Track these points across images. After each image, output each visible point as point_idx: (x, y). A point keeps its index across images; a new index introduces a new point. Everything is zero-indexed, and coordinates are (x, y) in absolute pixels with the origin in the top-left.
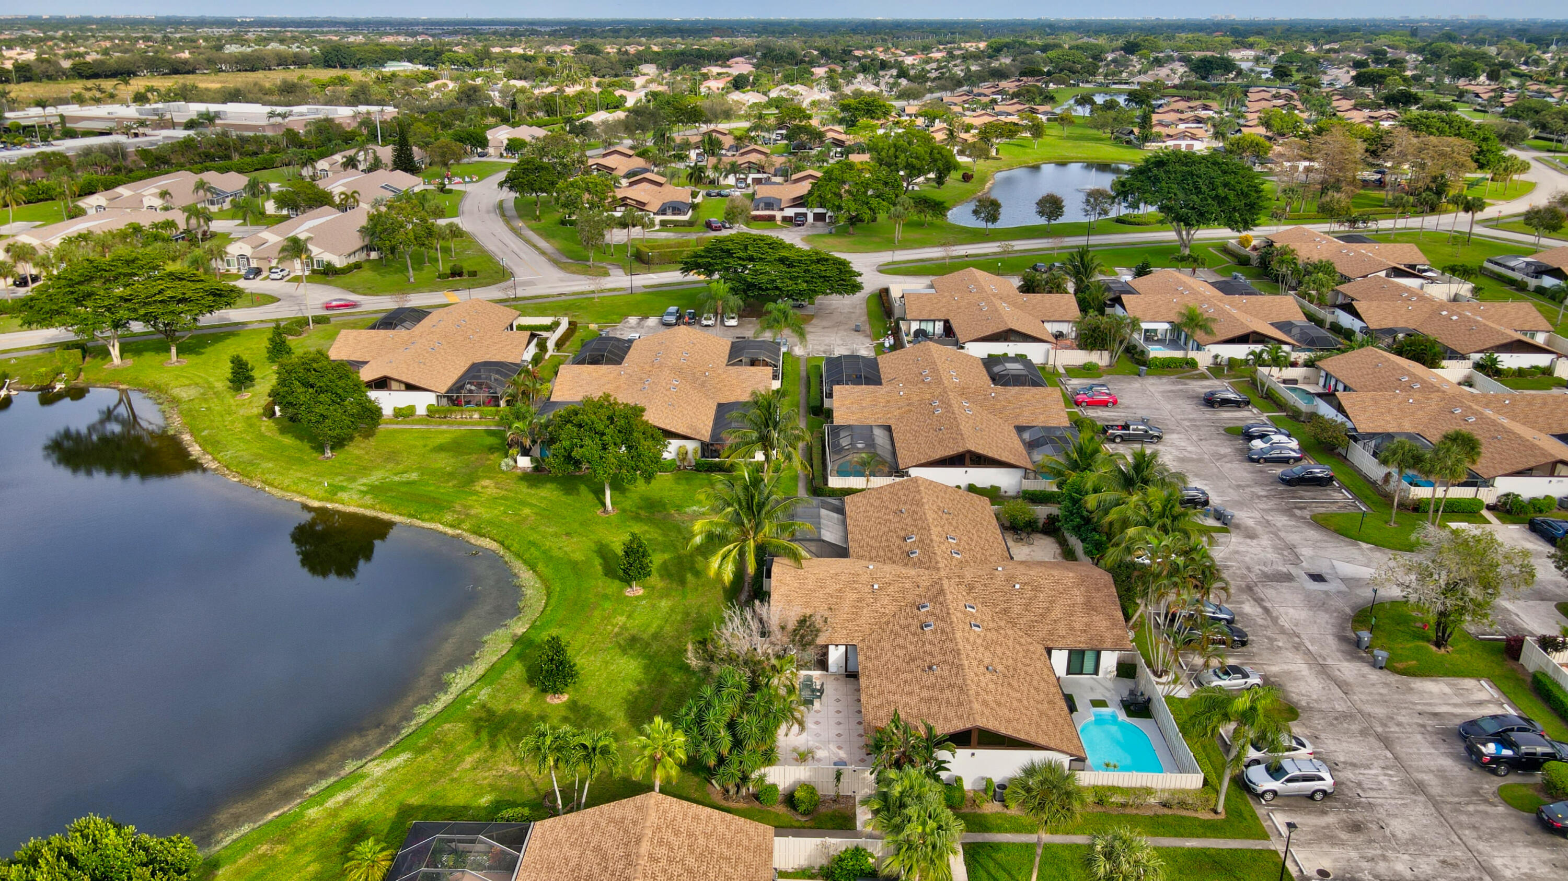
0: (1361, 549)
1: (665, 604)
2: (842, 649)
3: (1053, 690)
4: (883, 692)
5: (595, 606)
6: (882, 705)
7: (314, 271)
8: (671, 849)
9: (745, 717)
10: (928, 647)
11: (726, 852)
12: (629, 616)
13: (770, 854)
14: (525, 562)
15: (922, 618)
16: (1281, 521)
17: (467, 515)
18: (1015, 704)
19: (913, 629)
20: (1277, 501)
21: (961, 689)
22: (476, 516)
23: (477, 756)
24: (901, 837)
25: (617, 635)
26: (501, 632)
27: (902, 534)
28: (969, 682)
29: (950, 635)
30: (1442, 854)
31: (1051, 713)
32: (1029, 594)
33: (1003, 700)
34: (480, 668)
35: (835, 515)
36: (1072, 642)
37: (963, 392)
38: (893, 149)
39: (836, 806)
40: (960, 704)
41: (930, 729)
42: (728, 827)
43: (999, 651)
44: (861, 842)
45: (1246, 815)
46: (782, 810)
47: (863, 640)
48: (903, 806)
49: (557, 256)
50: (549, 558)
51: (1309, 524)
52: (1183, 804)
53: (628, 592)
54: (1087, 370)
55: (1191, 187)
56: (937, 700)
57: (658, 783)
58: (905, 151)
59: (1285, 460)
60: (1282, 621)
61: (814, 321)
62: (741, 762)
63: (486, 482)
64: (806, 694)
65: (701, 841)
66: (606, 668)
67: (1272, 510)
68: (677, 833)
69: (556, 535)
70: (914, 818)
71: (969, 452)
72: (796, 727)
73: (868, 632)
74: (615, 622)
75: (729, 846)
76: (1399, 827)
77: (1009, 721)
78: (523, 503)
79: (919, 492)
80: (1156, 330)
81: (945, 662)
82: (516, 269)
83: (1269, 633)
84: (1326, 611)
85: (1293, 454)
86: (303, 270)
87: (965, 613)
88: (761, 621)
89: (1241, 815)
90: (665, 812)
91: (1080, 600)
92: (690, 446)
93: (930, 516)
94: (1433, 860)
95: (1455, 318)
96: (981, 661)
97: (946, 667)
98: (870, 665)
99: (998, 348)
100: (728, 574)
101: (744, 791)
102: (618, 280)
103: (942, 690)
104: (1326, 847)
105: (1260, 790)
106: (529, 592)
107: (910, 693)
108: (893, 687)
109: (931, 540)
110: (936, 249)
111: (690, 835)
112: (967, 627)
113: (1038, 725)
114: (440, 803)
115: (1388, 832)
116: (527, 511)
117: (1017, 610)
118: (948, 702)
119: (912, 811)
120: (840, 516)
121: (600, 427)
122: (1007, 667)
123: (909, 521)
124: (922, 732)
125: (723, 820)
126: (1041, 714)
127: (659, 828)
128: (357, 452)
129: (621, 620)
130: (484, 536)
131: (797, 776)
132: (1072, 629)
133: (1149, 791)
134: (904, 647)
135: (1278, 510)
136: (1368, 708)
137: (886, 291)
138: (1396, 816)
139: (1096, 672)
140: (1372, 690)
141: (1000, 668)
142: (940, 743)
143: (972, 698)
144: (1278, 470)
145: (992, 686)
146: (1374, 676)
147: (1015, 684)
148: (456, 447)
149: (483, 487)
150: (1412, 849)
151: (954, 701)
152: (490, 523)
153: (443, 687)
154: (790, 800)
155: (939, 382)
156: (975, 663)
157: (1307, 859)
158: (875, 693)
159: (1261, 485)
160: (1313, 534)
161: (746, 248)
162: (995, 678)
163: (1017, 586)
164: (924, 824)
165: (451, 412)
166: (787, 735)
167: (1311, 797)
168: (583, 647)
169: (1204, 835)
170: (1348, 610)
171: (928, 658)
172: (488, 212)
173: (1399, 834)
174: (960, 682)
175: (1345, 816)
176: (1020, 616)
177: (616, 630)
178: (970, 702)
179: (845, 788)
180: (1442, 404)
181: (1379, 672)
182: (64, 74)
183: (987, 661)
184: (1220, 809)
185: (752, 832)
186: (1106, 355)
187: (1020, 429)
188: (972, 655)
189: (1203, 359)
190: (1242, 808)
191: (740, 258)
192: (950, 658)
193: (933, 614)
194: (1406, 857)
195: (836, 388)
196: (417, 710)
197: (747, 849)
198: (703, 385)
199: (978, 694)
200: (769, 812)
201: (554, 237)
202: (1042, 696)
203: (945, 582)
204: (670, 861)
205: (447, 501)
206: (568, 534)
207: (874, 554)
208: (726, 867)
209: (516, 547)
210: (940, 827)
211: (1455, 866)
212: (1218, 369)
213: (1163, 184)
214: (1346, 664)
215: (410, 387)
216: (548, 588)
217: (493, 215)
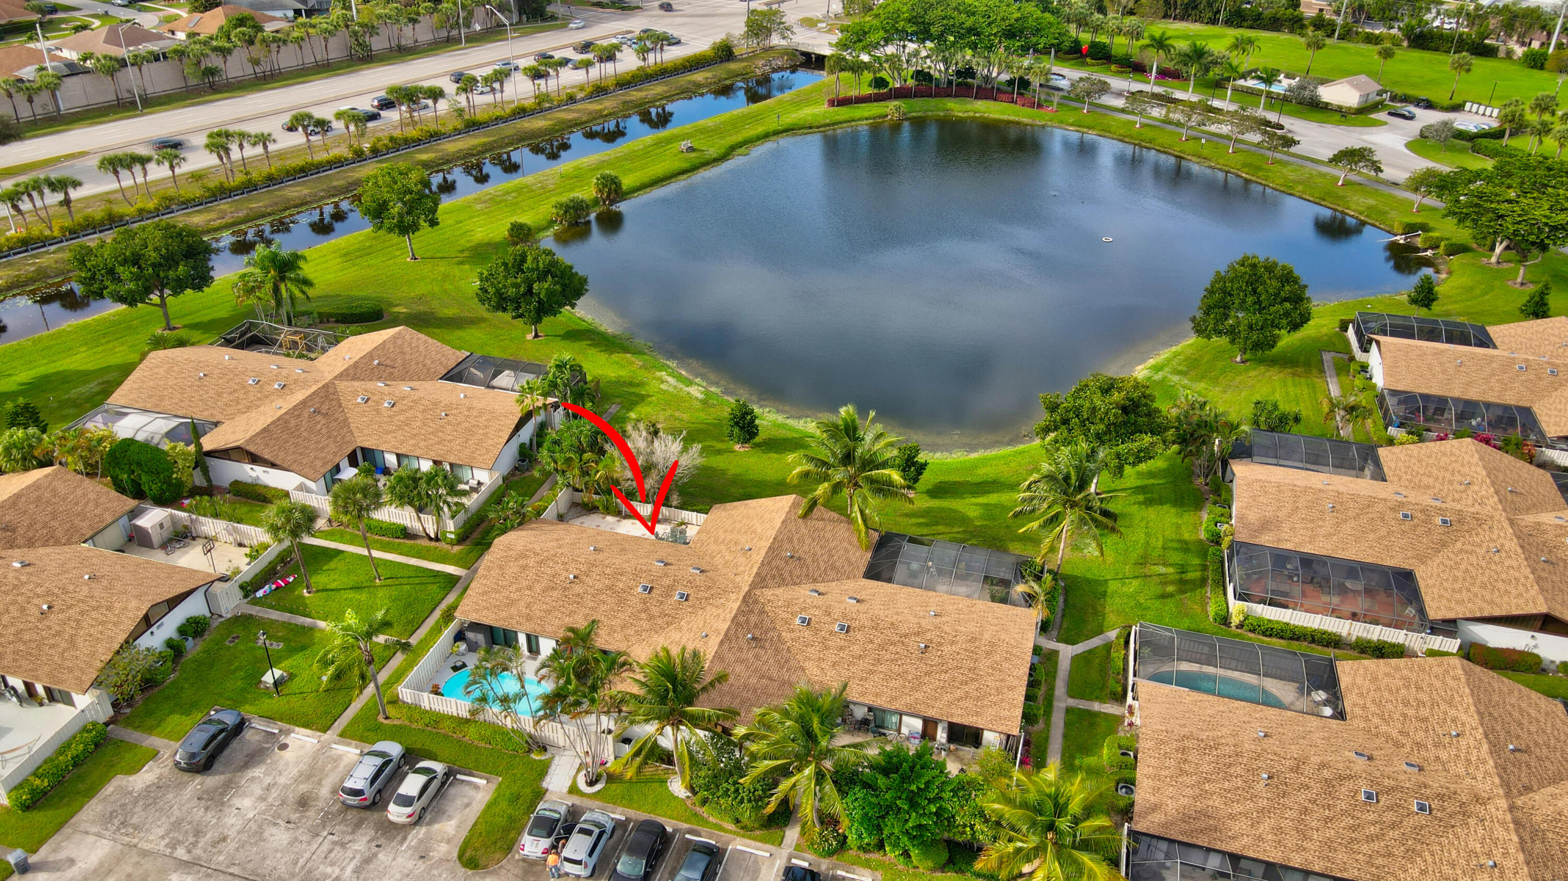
30: (231, 846)
45: (368, 735)
76: (279, 836)
89: (371, 731)
94: (232, 833)
104: (303, 767)
115: (282, 823)
138: (291, 844)
150: (253, 826)
157: (303, 747)
173: (274, 830)
175: (321, 804)
194: (251, 815)
211: (215, 844)
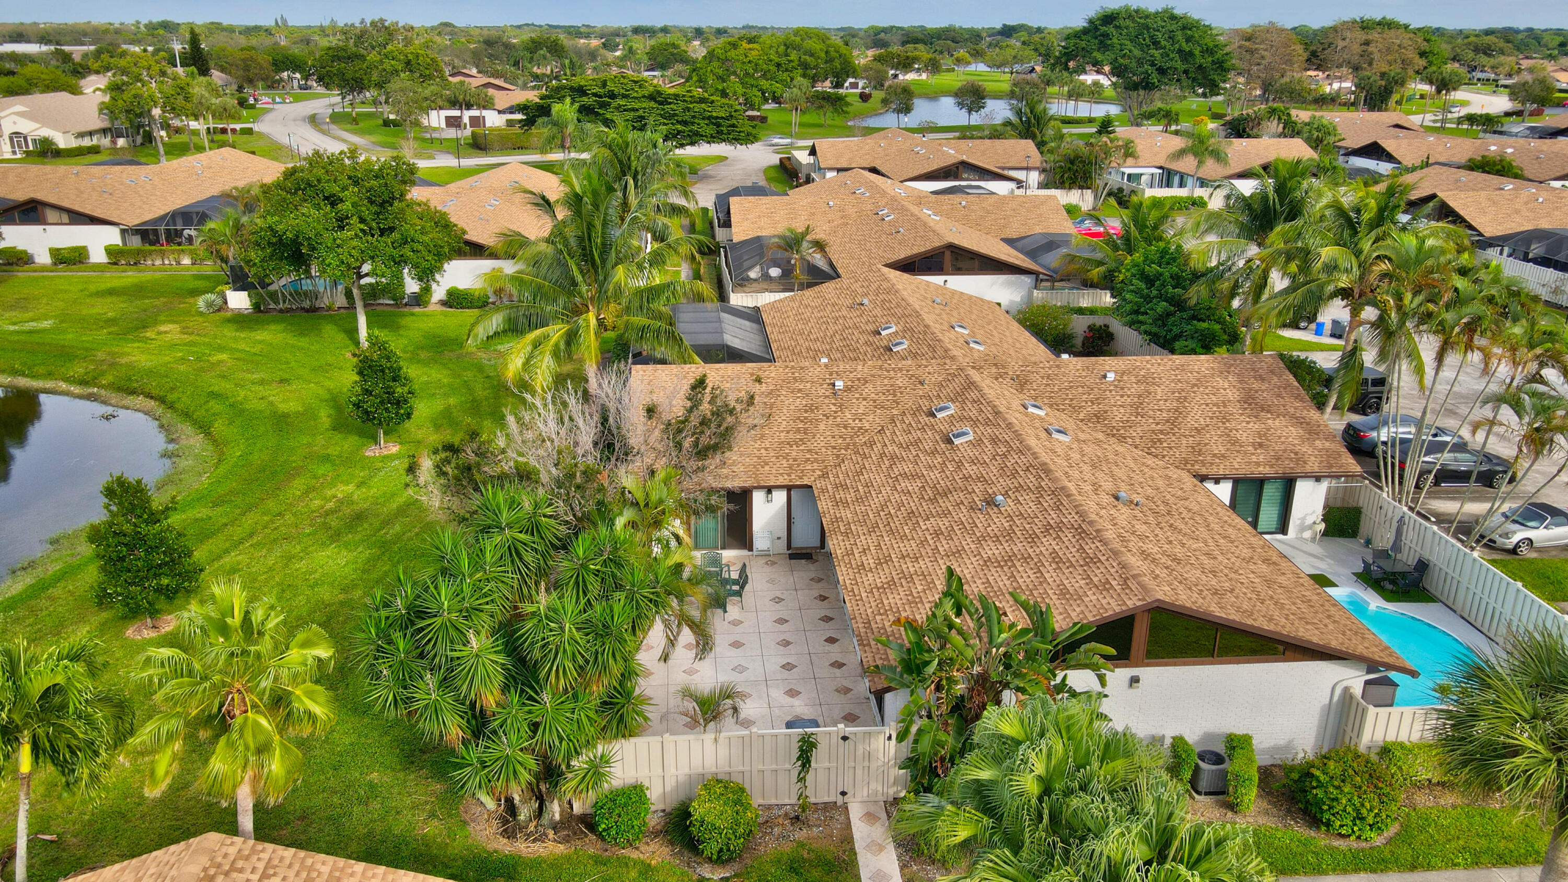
2: (780, 497)
4: (888, 559)
5: (295, 472)
6: (891, 584)
7: (28, 153)
9: (543, 600)
10: (971, 469)
12: (361, 484)
15: (944, 427)
17: (113, 365)
18: (1206, 561)
19: (927, 446)
21: (1081, 532)
22: (130, 366)
25: (327, 514)
27: (871, 327)
28: (1093, 517)
29: (1016, 444)
32: (1135, 389)
33: (1178, 553)
35: (747, 323)
36: (1240, 465)
37: (919, 201)
38: (782, 48)
39: (801, 834)
40: (1091, 560)
43: (1118, 472)
46: (660, 852)
47: (824, 476)
49: (369, 146)
50: (237, 411)
53: (371, 452)
55: (1147, 40)
56: (1026, 559)
58: (797, 48)
62: (535, 726)
63: (167, 327)
64: (709, 587)
66: (286, 565)
69: (262, 382)
71: (951, 246)
72: (687, 636)
73: (831, 461)
74: (329, 493)
77: (1216, 593)
78: (221, 349)
81: (1019, 488)
86: (14, 153)
87: (1027, 414)
91: (1232, 395)
92: (510, 271)
93: (914, 305)
95: (1509, 150)
96: (1096, 485)
97: (1026, 497)
98: (847, 514)
101: (555, 810)
102: (444, 162)
103: (1033, 539)
108: (911, 547)
109: (927, 326)
112: (1043, 435)
116: (224, 356)
117: (1119, 414)
118: (1056, 559)
120: (754, 326)
122: (1150, 499)
123: (878, 312)
124: (1021, 621)
129: (343, 490)
130: (133, 392)
131: (697, 761)
134: (914, 476)
137: (789, 158)
139: (1283, 528)
141: (1137, 498)
143: (1116, 545)
145: (1141, 528)
149: (160, 333)
151: (1073, 556)
152: (149, 373)
154: (680, 824)
155: (883, 193)
156: (1087, 487)
158: (870, 561)
162: (1137, 512)
163: (1111, 376)
165: (142, 252)
166: (665, 658)
168: (251, 535)
171: (978, 488)
172: (295, 120)
174: (1073, 518)
176: (1127, 424)
177: (331, 505)
178: (1116, 553)
179: (823, 785)
183: (1107, 486)
186: (1089, 195)
187: (1007, 239)
188: (1074, 474)
191: (595, 95)
192: (1028, 480)
193: (962, 419)
195: (734, 200)
199: (1122, 540)
200: (624, 863)
201: (370, 134)
205: (86, 349)
206: (283, 381)
213: (1115, 40)
215: (79, 219)
216: (221, 453)
217: (298, 122)
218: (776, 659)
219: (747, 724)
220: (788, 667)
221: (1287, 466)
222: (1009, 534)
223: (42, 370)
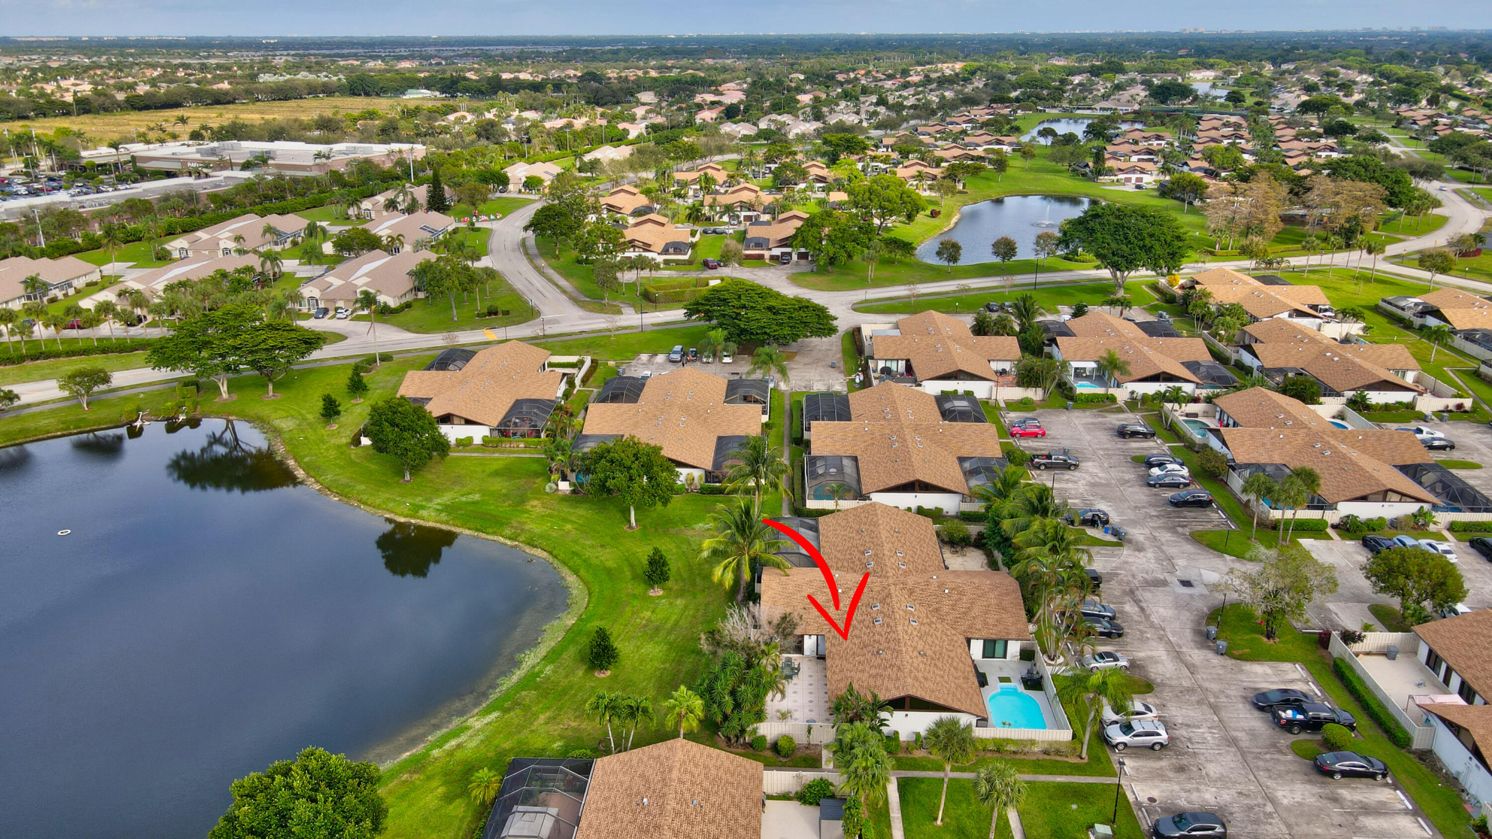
0: (1225, 560)
1: (680, 602)
2: (814, 638)
3: (968, 669)
4: (843, 670)
5: (626, 604)
6: (841, 680)
8: (694, 776)
9: (743, 687)
10: (877, 637)
11: (730, 780)
12: (653, 612)
13: (761, 781)
14: (570, 568)
15: (874, 615)
16: (1165, 536)
17: (522, 530)
18: (938, 679)
19: (866, 623)
20: (1165, 520)
21: (899, 669)
22: (529, 531)
23: (548, 714)
24: (852, 768)
25: (644, 626)
26: (556, 623)
27: (862, 549)
28: (905, 663)
29: (894, 628)
30: (1240, 788)
31: (965, 686)
32: (955, 597)
33: (929, 676)
34: (542, 650)
35: (811, 532)
36: (985, 634)
37: (916, 429)
38: (867, 194)
39: (808, 752)
40: (898, 679)
41: (875, 696)
42: (732, 763)
43: (930, 640)
44: (824, 775)
45: (1103, 760)
46: (769, 754)
47: (830, 631)
48: (852, 748)
49: (575, 294)
50: (588, 565)
51: (1187, 540)
52: (1058, 752)
53: (652, 593)
54: (1024, 405)
55: (1122, 237)
56: (881, 676)
57: (682, 732)
59: (1177, 486)
60: (1153, 618)
61: (797, 358)
62: (740, 719)
63: (535, 503)
64: (787, 672)
65: (713, 772)
66: (638, 651)
67: (1159, 527)
68: (696, 765)
69: (592, 546)
70: (860, 756)
71: (918, 481)
72: (779, 696)
74: (642, 616)
75: (733, 775)
76: (1213, 769)
77: (933, 691)
78: (566, 520)
79: (876, 515)
80: (1085, 369)
81: (889, 648)
82: (542, 308)
83: (1141, 627)
84: (1188, 610)
85: (1182, 480)
87: (905, 611)
88: (754, 617)
89: (1099, 760)
90: (688, 751)
91: (993, 601)
92: (697, 474)
93: (884, 534)
94: (1233, 792)
95: (1336, 359)
96: (915, 648)
97: (889, 652)
98: (834, 650)
99: (949, 386)
100: (729, 579)
101: (742, 739)
102: (630, 318)
103: (885, 668)
104: (1157, 782)
105: (1114, 742)
106: (575, 592)
107: (863, 671)
108: (850, 666)
109: (883, 554)
110: (903, 287)
111: (706, 767)
112: (907, 623)
113: (954, 695)
114: (525, 747)
115: (1204, 772)
116: (569, 527)
117: (946, 609)
118: (889, 677)
119: (858, 751)
121: (628, 463)
122: (935, 653)
123: (867, 539)
124: (869, 698)
125: (728, 758)
126: (958, 686)
127: (684, 762)
128: (429, 476)
129: (647, 614)
130: (536, 547)
131: (780, 730)
132: (986, 624)
133: (1033, 742)
134: (859, 636)
135: (1164, 528)
136: (1206, 685)
137: (858, 330)
138: (1211, 761)
139: (1005, 657)
140: (1213, 671)
141: (929, 653)
142: (882, 707)
143: (906, 674)
144: (1169, 494)
145: (922, 666)
146: (1216, 660)
147: (939, 664)
148: (507, 472)
149: (533, 507)
150: (1219, 784)
151: (894, 677)
152: (541, 536)
153: (518, 664)
154: (775, 747)
155: (898, 419)
156: (911, 649)
157: (1142, 790)
158: (837, 670)
159: (1154, 506)
160: (1189, 548)
161: (740, 297)
162: (925, 660)
163: (947, 591)
164: (867, 760)
165: (502, 442)
166: (772, 700)
167: (1152, 747)
169: (1071, 774)
170: (1205, 609)
171: (876, 645)
172: (514, 251)
173: (1212, 774)
174: (898, 663)
175: (1174, 761)
176: (948, 614)
177: (644, 622)
178: (905, 677)
179: (815, 739)
180: (1307, 439)
181: (1220, 658)
182: (119, 106)
183: (920, 647)
184: (1084, 755)
185: (748, 766)
186: (1040, 391)
187: (961, 460)
188: (909, 643)
189: (1121, 395)
190: (1101, 755)
191: (734, 306)
192: (892, 645)
193: (881, 612)
194: (1214, 789)
195: (813, 423)
196: (499, 681)
197: (745, 777)
198: (705, 420)
199: (911, 671)
200: (760, 754)
201: (572, 276)
202: (959, 674)
203: (892, 587)
204: (692, 783)
205: (505, 518)
206: (602, 546)
207: (840, 564)
208: (730, 789)
209: (561, 557)
210: (877, 762)
211: (1247, 796)
212: (1134, 403)
213: (1099, 235)
214: (1196, 651)
215: (468, 422)
216: (589, 589)
217: (517, 253)
218: (808, 698)
219: (796, 719)
220: (811, 702)
221: (1003, 635)
222: (880, 665)
223: (490, 530)
